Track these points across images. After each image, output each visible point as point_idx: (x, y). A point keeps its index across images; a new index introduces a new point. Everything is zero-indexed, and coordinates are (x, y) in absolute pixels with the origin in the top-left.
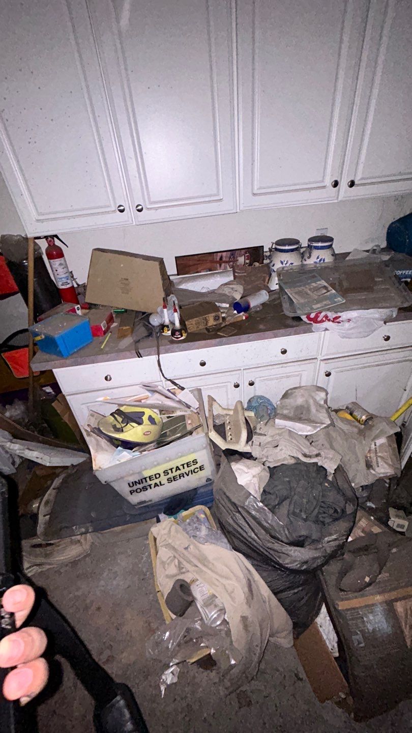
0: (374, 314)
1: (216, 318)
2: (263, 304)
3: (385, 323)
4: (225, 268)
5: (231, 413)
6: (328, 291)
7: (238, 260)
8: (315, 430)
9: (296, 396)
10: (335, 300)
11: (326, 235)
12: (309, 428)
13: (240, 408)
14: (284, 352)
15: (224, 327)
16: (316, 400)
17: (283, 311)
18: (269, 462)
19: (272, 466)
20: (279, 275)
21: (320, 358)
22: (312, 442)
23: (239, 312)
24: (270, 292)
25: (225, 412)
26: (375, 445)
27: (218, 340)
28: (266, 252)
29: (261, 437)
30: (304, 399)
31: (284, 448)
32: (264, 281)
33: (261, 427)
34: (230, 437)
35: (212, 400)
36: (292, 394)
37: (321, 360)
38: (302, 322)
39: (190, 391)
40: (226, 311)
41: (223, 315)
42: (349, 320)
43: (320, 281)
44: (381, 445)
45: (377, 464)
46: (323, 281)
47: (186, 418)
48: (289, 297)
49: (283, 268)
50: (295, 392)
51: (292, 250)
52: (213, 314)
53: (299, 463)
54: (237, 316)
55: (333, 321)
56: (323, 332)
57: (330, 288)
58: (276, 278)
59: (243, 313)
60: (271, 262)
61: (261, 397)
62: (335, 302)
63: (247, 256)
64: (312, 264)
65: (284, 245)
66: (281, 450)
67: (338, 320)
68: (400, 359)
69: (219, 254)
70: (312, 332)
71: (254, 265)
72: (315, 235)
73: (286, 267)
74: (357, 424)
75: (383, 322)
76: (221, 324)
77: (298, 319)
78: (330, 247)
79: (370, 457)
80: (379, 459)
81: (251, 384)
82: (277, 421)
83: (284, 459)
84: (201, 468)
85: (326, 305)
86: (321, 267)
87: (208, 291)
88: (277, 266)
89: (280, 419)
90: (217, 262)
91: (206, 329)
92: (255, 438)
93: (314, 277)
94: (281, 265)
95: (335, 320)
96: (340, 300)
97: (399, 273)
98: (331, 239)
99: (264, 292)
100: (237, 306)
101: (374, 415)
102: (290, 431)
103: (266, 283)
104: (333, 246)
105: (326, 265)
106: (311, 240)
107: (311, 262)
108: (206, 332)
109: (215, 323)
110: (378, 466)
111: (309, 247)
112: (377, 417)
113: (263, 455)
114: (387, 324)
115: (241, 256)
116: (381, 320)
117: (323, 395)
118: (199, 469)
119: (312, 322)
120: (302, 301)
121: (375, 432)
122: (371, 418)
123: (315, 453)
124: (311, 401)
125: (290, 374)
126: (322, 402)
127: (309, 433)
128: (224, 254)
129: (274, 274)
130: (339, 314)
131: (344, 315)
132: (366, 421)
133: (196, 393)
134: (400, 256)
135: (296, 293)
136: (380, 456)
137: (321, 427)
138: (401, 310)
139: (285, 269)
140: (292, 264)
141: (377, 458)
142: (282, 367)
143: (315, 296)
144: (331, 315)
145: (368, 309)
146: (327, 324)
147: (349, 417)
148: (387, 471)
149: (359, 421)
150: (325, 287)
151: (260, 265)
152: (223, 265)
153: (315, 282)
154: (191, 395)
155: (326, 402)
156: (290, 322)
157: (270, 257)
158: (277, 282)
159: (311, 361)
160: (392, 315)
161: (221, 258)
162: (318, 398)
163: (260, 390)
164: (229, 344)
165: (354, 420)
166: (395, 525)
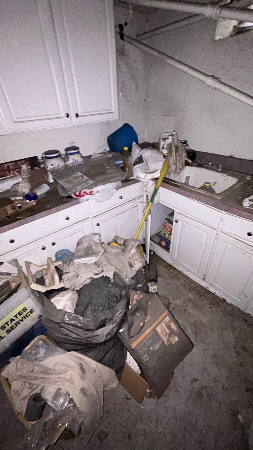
0: (110, 186)
1: (13, 208)
2: (47, 193)
3: (117, 190)
4: (14, 174)
5: (46, 267)
6: (83, 178)
7: (21, 167)
8: (97, 258)
9: (83, 242)
10: (88, 182)
11: (74, 146)
12: (94, 258)
13: (50, 262)
14: (68, 219)
15: (20, 213)
16: (94, 241)
17: (59, 194)
18: (77, 287)
19: (78, 289)
20: (52, 173)
21: (91, 217)
22: (99, 265)
23: (30, 201)
24: (49, 184)
25: (41, 269)
26: (131, 254)
27: (18, 222)
28: (40, 160)
29: (68, 274)
30: (88, 243)
31: (82, 275)
32: (44, 178)
33: (65, 269)
34: (48, 282)
35: (28, 264)
36: (81, 242)
37: (92, 218)
38: (73, 198)
39: (8, 263)
40: (20, 202)
41: (18, 205)
42: (98, 192)
43: (77, 172)
44: (134, 253)
45: (135, 263)
46: (79, 173)
47: (11, 283)
48: (61, 185)
49: (54, 168)
50: (82, 240)
51: (56, 157)
52: (10, 206)
53: (93, 280)
54: (29, 203)
55: (90, 194)
56: (87, 201)
57: (84, 176)
58: (51, 175)
59: (32, 201)
60: (45, 165)
61: (62, 251)
62: (89, 183)
63: (28, 164)
64: (71, 164)
65: (50, 154)
66: (81, 277)
67: (92, 193)
68: (131, 207)
69: (5, 165)
70: (80, 203)
71: (35, 169)
72: (68, 146)
73: (56, 167)
74: (120, 246)
75: (115, 190)
76: (18, 211)
77: (70, 197)
78: (78, 153)
79: (131, 262)
80: (135, 261)
81: (54, 244)
82: (75, 261)
83: (85, 281)
84: (31, 311)
85: (84, 186)
86: (77, 165)
87: (4, 191)
88: (50, 167)
89: (76, 259)
90: (6, 170)
91: (8, 217)
92: (63, 277)
93: (73, 171)
94: (52, 167)
95: (91, 193)
96: (91, 182)
97: (117, 163)
98: (77, 148)
99: (45, 185)
100: (27, 197)
101: (127, 239)
102: (84, 264)
103: (46, 179)
104: (81, 152)
105: (79, 163)
106: (67, 150)
107: (70, 162)
108: (8, 219)
109: (13, 212)
110: (135, 264)
111: (67, 154)
112: (128, 239)
113: (71, 285)
114: (119, 190)
115: (23, 164)
116: (114, 188)
117: (97, 237)
118: (30, 313)
119: (78, 197)
120: (70, 186)
121: (130, 247)
122: (125, 241)
123: (101, 271)
124: (92, 243)
125: (77, 231)
126: (98, 241)
127: (95, 261)
128: (10, 164)
129: (49, 173)
130: (92, 190)
131: (95, 190)
132: (124, 243)
133: (14, 263)
134: (117, 154)
135: (65, 182)
136: (134, 259)
137: (100, 255)
138: (123, 181)
139: (55, 169)
140: (58, 165)
141: (134, 261)
142: (70, 228)
143: (76, 181)
144: (88, 191)
145: (106, 184)
146: (87, 197)
147: (116, 244)
148: (140, 265)
149: (120, 245)
150: (82, 176)
151: (39, 168)
152: (11, 172)
153: (74, 174)
154: (11, 266)
155: (100, 240)
156: (65, 200)
157: (43, 163)
158: (52, 178)
159: (86, 220)
160: (119, 185)
161: (8, 167)
162: (95, 240)
163: (60, 246)
164: (27, 223)
165: (118, 245)
166: (152, 290)
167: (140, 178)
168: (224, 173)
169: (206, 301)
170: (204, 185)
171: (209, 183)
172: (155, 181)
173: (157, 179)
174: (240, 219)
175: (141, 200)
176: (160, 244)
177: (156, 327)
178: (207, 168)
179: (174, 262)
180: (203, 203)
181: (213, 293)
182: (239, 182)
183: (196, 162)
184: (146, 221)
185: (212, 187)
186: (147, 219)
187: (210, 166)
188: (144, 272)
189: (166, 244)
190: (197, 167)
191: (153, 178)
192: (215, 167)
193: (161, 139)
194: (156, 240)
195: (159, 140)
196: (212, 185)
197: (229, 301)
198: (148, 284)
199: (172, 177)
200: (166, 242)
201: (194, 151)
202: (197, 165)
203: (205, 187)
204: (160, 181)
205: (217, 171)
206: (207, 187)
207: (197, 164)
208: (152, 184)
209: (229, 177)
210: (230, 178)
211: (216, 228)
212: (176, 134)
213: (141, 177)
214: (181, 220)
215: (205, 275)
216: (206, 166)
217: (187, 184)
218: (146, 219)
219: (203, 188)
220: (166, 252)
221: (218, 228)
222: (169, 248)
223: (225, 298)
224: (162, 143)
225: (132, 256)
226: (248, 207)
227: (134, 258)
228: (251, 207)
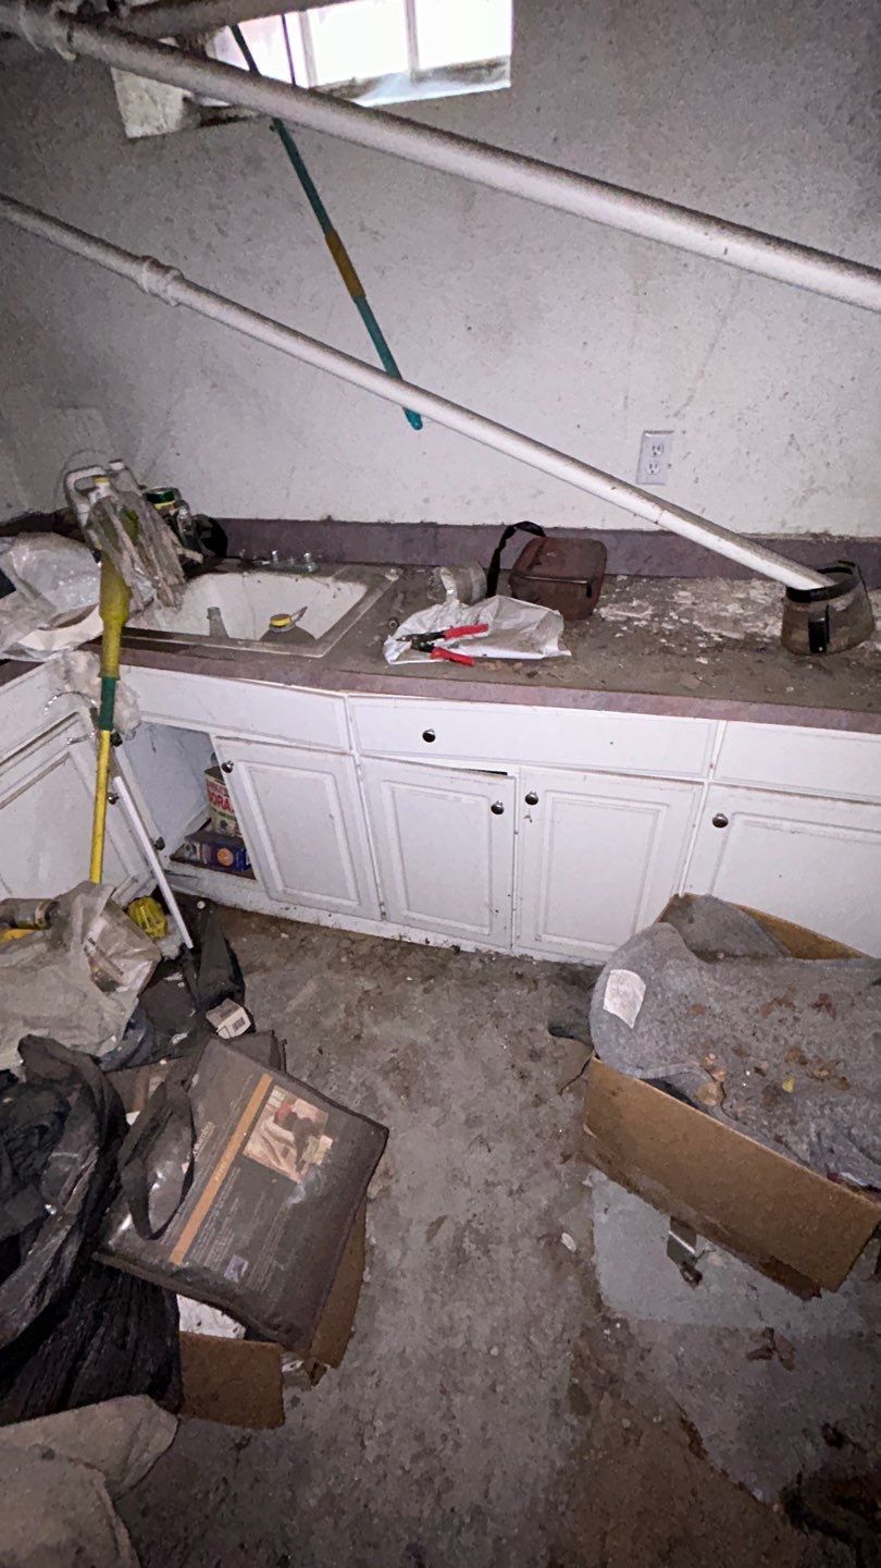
26: (93, 943)
44: (105, 934)
45: (118, 970)
74: (36, 934)
79: (101, 970)
80: (116, 961)
101: (56, 897)
110: (122, 973)
112: (62, 896)
121: (77, 922)
122: (53, 905)
132: (48, 917)
136: (111, 956)
141: (111, 963)
165: (29, 931)
166: (231, 1029)
167: (31, 653)
168: (327, 574)
169: (409, 979)
170: (271, 625)
171: (285, 616)
172: (95, 651)
173: (99, 640)
174: (392, 701)
175: (74, 732)
176: (215, 865)
177: (244, 1144)
178: (270, 569)
179: (283, 905)
180: (282, 685)
181: (424, 943)
182: (367, 594)
183: (231, 557)
184: (113, 802)
185: (298, 624)
186: (111, 795)
187: (276, 559)
188: (182, 985)
189: (234, 854)
190: (241, 572)
191: (85, 640)
192: (292, 561)
193: (74, 494)
194: (197, 857)
195: (68, 498)
196: (298, 619)
197: (468, 946)
198: (208, 1017)
199: (162, 621)
200: (231, 849)
201: (211, 520)
202: (239, 566)
203: (278, 630)
204: (113, 645)
205: (304, 573)
206: (283, 630)
207: (238, 561)
208: (90, 664)
209: (341, 585)
210: (345, 586)
211: (346, 749)
212: (126, 469)
213: (32, 650)
214: (240, 761)
215: (381, 904)
216: (264, 563)
217: (218, 634)
218: (108, 795)
219: (273, 635)
220: (246, 882)
221: (351, 748)
222: (250, 865)
223: (456, 942)
224: (84, 510)
225: (97, 948)
226: (397, 660)
227: (109, 953)
228: (405, 659)
